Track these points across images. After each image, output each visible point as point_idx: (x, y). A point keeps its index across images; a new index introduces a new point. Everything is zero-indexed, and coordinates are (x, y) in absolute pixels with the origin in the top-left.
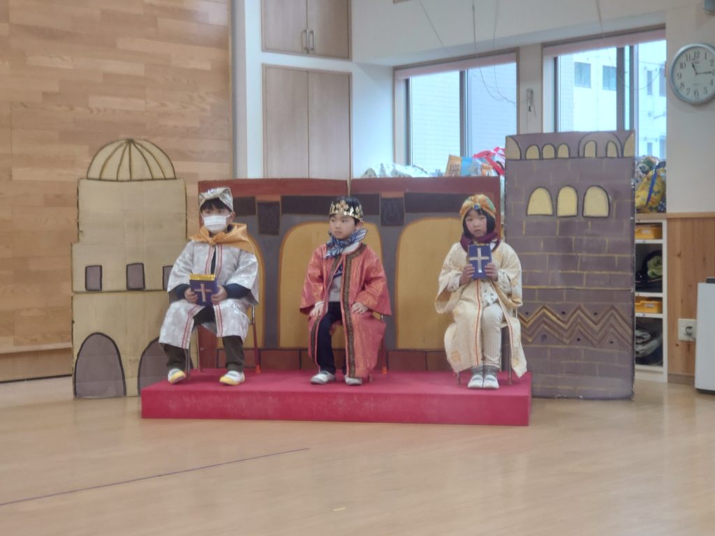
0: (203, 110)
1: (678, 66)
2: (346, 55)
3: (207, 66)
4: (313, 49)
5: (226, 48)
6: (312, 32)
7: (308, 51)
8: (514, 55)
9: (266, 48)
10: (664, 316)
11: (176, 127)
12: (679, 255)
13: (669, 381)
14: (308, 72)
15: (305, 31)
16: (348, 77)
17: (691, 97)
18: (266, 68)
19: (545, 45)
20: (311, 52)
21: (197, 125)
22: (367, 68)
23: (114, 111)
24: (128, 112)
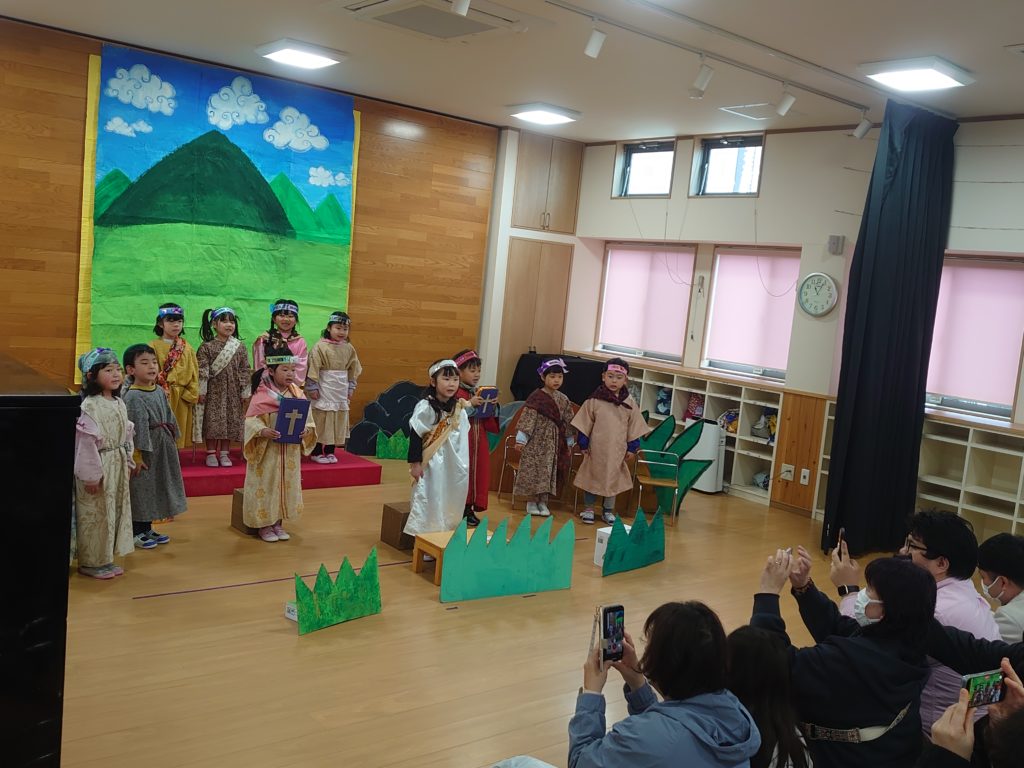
0: (465, 267)
1: (805, 286)
2: (573, 233)
5: (485, 223)
6: (549, 214)
7: (544, 228)
8: (694, 249)
9: (514, 226)
10: (772, 459)
11: (444, 279)
12: (789, 419)
13: (771, 506)
14: (542, 243)
15: (544, 213)
16: (571, 247)
17: (812, 310)
18: (513, 239)
19: (717, 246)
20: (546, 228)
21: (459, 278)
22: (586, 241)
23: (403, 266)
24: (412, 267)
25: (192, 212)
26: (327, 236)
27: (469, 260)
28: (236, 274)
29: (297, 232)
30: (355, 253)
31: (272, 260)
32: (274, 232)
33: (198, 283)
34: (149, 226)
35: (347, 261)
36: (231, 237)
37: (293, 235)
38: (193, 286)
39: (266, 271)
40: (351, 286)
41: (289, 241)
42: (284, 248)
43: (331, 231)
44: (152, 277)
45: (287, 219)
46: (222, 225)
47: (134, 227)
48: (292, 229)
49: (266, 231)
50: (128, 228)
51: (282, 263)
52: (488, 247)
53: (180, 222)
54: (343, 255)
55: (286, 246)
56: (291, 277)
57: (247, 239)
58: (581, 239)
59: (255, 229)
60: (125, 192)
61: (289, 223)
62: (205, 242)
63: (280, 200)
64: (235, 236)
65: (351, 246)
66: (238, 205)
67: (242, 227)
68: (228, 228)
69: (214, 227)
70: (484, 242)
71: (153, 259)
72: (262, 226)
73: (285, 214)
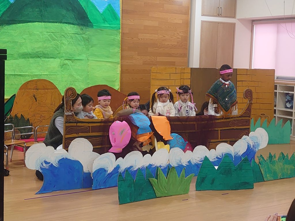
0: (178, 38)
2: (234, 17)
3: (181, 22)
4: (221, 14)
5: (189, 15)
6: (221, 8)
7: (219, 15)
9: (203, 15)
11: (168, 45)
14: (218, 23)
15: (218, 8)
16: (233, 25)
18: (203, 22)
20: (220, 15)
21: (176, 44)
22: (242, 20)
23: (147, 39)
24: (152, 40)
25: (41, 16)
26: (109, 25)
27: (181, 34)
28: (65, 47)
29: (94, 24)
30: (123, 34)
31: (82, 39)
32: (82, 25)
33: (47, 52)
34: (21, 25)
35: (119, 38)
36: (61, 28)
37: (92, 26)
38: (44, 54)
39: (80, 45)
40: (122, 50)
41: (90, 29)
42: (87, 33)
43: (111, 23)
44: (24, 50)
45: (88, 18)
46: (57, 23)
47: (14, 25)
48: (91, 23)
49: (78, 25)
50: (11, 26)
51: (87, 40)
52: (190, 27)
53: (36, 22)
54: (117, 35)
55: (89, 32)
56: (92, 47)
57: (70, 29)
58: (238, 19)
59: (73, 24)
60: (8, 8)
61: (89, 20)
62: (49, 31)
63: (84, 9)
64: (63, 28)
65: (121, 30)
66: (64, 12)
67: (66, 23)
68: (60, 24)
69: (53, 24)
70: (188, 25)
71: (24, 41)
72: (76, 22)
73: (87, 16)
